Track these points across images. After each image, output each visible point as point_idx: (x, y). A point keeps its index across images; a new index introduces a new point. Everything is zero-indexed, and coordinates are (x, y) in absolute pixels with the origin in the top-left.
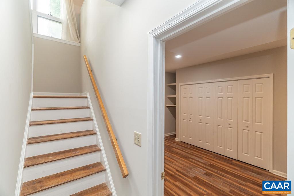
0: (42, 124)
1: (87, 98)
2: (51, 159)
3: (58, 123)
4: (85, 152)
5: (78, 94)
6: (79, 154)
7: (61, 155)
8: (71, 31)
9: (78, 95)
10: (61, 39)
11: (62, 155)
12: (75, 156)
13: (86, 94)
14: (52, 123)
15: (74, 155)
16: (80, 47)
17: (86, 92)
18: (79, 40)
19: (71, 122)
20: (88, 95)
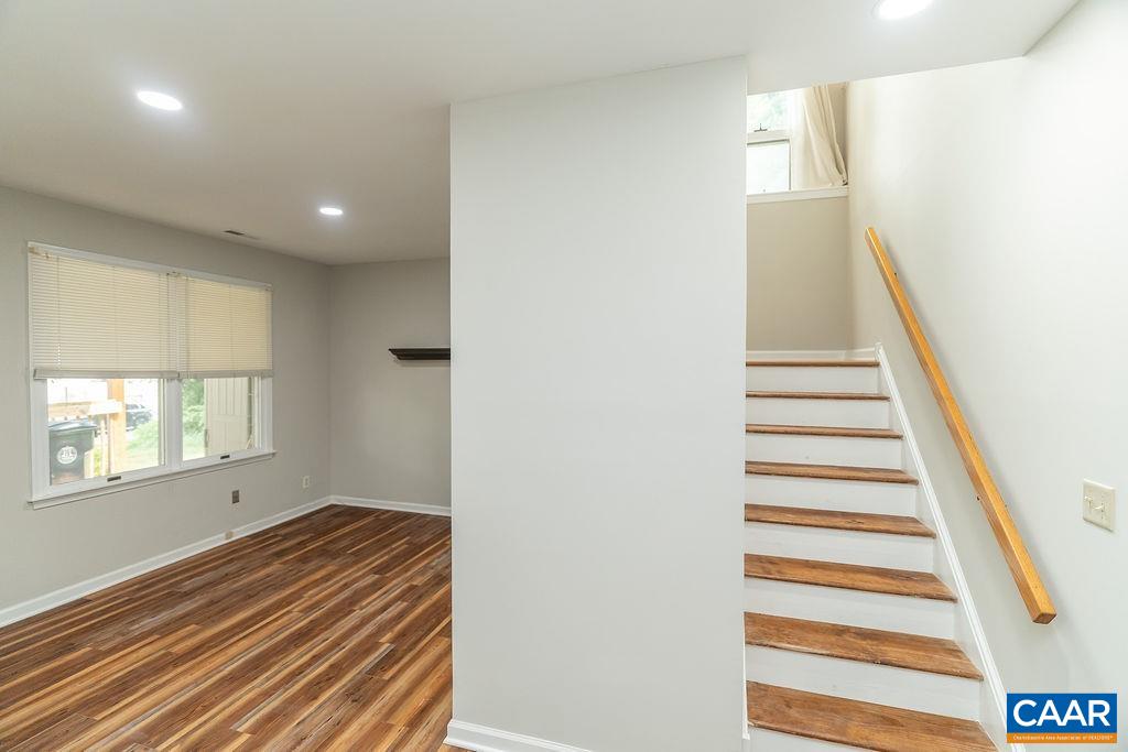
0: (764, 432)
1: (876, 365)
2: (790, 518)
3: (799, 433)
4: (882, 527)
5: (839, 352)
6: (864, 526)
7: (813, 517)
8: (816, 153)
9: (841, 357)
10: (787, 190)
11: (818, 518)
12: (851, 529)
13: (873, 353)
14: (786, 433)
15: (849, 526)
16: (846, 197)
17: (874, 346)
18: (844, 174)
19: (834, 435)
20: (882, 358)
